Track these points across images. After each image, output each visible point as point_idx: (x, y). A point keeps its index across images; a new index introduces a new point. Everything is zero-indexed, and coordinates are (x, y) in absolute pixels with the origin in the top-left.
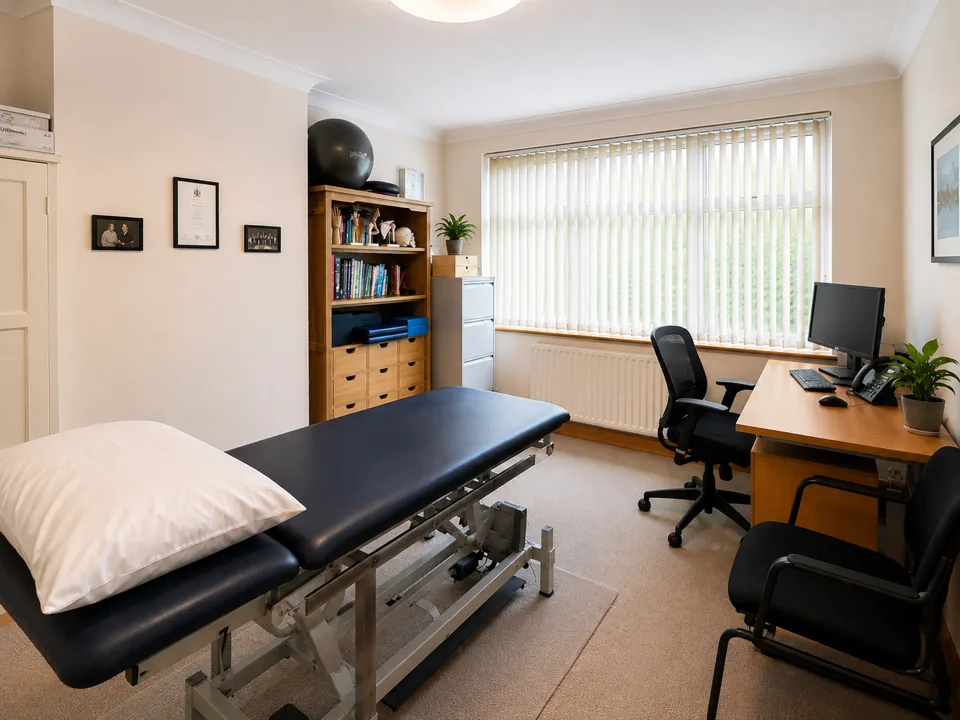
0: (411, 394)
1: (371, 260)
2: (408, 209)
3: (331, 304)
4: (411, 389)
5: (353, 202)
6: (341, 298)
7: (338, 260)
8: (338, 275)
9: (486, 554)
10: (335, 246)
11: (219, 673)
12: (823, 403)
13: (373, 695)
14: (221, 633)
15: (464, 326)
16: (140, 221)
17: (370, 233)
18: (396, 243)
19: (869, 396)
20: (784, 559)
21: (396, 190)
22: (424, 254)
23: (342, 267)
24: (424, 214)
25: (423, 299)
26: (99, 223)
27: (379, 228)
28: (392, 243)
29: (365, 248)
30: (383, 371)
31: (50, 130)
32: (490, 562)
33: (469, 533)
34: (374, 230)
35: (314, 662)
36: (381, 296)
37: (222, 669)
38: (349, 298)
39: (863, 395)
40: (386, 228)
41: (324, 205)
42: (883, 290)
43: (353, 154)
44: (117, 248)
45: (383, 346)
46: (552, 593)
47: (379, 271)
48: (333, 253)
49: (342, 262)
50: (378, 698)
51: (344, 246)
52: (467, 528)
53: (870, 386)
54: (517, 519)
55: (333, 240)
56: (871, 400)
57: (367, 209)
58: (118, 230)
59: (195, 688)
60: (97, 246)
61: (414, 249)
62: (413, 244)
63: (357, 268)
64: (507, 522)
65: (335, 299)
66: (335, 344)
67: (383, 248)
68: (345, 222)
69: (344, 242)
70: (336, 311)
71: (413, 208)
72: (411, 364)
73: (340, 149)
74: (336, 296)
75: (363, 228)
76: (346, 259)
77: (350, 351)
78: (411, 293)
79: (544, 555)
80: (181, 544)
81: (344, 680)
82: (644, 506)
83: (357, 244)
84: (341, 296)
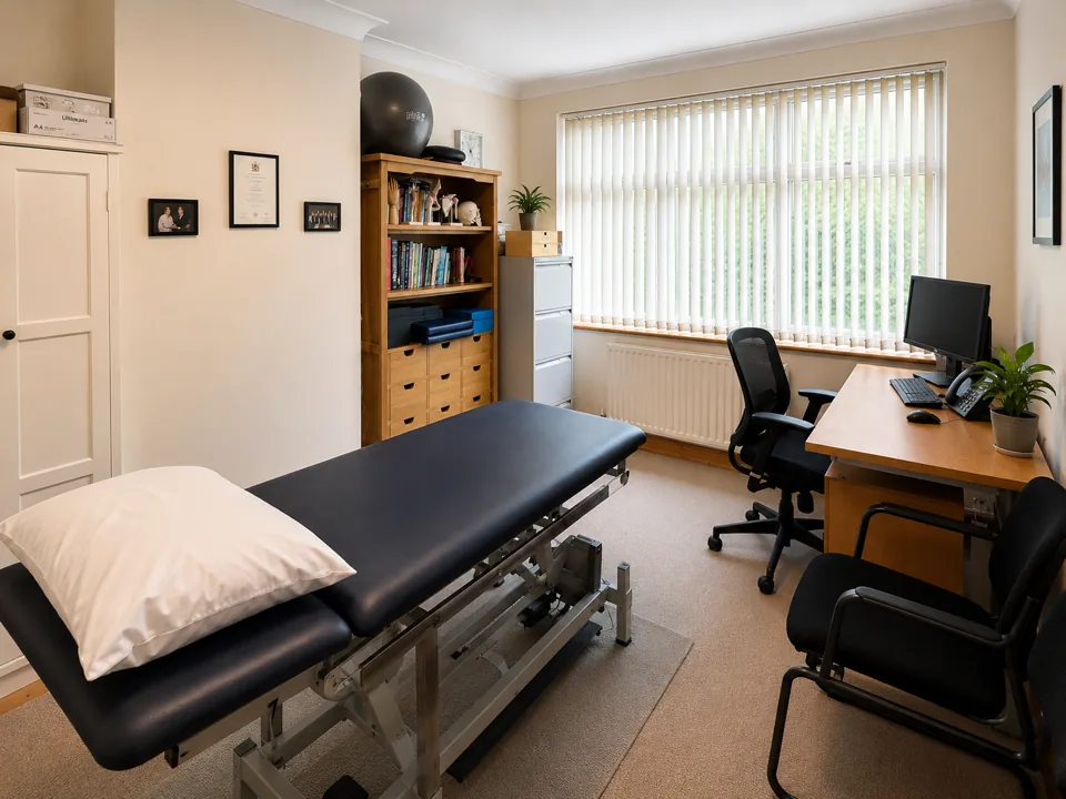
0: (476, 405)
1: (432, 241)
2: (472, 180)
3: (387, 295)
4: (476, 399)
5: (411, 173)
6: (398, 288)
7: (395, 242)
8: (395, 260)
9: (558, 596)
10: (391, 227)
11: (269, 740)
12: (911, 419)
13: (436, 766)
14: (269, 706)
15: (537, 319)
16: (195, 203)
17: (431, 209)
19: (964, 409)
20: (852, 592)
21: (460, 156)
22: (490, 233)
23: (399, 252)
24: (491, 185)
25: (489, 289)
26: (156, 207)
27: (441, 203)
28: (456, 221)
29: (425, 228)
30: (445, 377)
31: (111, 116)
32: (563, 605)
33: (540, 573)
34: (434, 206)
35: (373, 727)
36: (443, 285)
37: (272, 737)
38: (406, 288)
39: (958, 410)
40: (448, 203)
41: (379, 177)
42: (988, 287)
43: (410, 116)
44: (174, 233)
45: (445, 346)
46: (630, 641)
47: (440, 256)
48: (389, 235)
49: (400, 244)
50: (443, 769)
51: (402, 227)
52: (537, 567)
53: (964, 398)
54: (590, 555)
55: (389, 219)
56: (964, 414)
57: (428, 181)
58: (174, 214)
59: (243, 759)
60: (154, 231)
61: (480, 228)
62: (479, 222)
63: (416, 252)
64: (580, 557)
65: (392, 289)
66: (392, 345)
67: (446, 227)
68: (403, 196)
69: (401, 221)
70: (393, 305)
71: (479, 179)
72: (476, 368)
73: (394, 108)
74: (394, 287)
75: (423, 203)
76: (403, 240)
77: (408, 353)
78: (479, 281)
79: (621, 596)
80: (221, 603)
81: (405, 748)
82: (715, 545)
83: (416, 223)
84: (398, 286)
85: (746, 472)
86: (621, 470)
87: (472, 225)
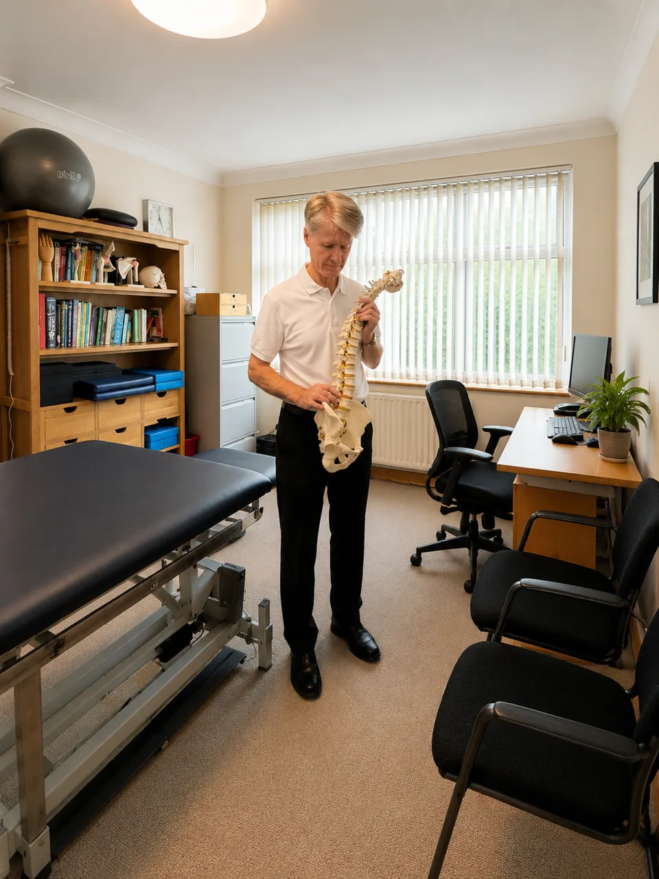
1: (105, 301)
2: (154, 246)
3: (40, 353)
5: (72, 230)
6: (57, 346)
7: (52, 300)
8: (52, 319)
9: (204, 625)
10: (43, 283)
17: (102, 269)
18: (139, 283)
20: (518, 583)
21: (132, 221)
22: (174, 297)
23: (58, 309)
24: (177, 252)
25: (175, 348)
27: (115, 265)
28: (134, 283)
34: (106, 267)
36: (120, 344)
38: (69, 346)
40: (125, 265)
41: (26, 234)
42: (610, 340)
43: (62, 174)
45: (120, 401)
46: (269, 667)
47: (117, 317)
48: (42, 292)
49: (59, 303)
51: (59, 284)
57: (95, 241)
61: (164, 291)
62: (163, 285)
63: (82, 311)
65: (48, 347)
66: (44, 403)
67: (122, 288)
68: (66, 254)
70: (46, 362)
71: (160, 245)
74: (50, 344)
75: (91, 264)
76: (65, 300)
77: (69, 410)
78: (164, 340)
79: (261, 631)
82: (416, 562)
83: (83, 282)
84: (57, 344)
85: (438, 499)
86: (254, 508)
87: (155, 288)
